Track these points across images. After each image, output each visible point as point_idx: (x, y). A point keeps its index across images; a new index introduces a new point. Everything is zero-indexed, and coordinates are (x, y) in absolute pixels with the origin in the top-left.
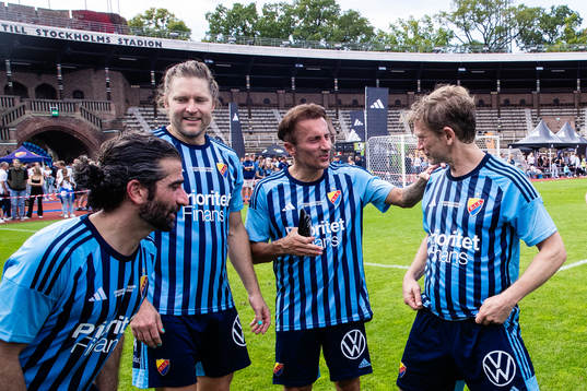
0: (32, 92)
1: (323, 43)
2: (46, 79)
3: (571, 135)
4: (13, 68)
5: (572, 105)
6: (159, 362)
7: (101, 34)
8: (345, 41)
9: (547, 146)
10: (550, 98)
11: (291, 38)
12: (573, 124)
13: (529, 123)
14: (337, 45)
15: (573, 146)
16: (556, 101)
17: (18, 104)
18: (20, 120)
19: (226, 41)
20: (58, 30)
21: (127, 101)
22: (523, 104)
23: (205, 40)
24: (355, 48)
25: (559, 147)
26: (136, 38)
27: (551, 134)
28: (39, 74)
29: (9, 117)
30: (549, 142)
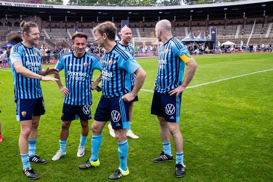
0: (13, 25)
1: (109, 4)
2: (17, 20)
3: (203, 37)
4: (8, 17)
5: (205, 26)
6: (23, 113)
7: (34, 4)
8: (117, 3)
9: (192, 42)
10: (196, 23)
11: (97, 3)
12: (205, 33)
13: (187, 33)
14: (113, 5)
15: (203, 42)
16: (198, 24)
17: (9, 29)
18: (9, 34)
19: (75, 5)
20: (21, 4)
21: (42, 27)
22: (185, 25)
23: (68, 5)
24: (120, 5)
25: (198, 42)
26: (45, 5)
27: (195, 37)
28: (15, 19)
29: (6, 33)
30: (194, 40)
